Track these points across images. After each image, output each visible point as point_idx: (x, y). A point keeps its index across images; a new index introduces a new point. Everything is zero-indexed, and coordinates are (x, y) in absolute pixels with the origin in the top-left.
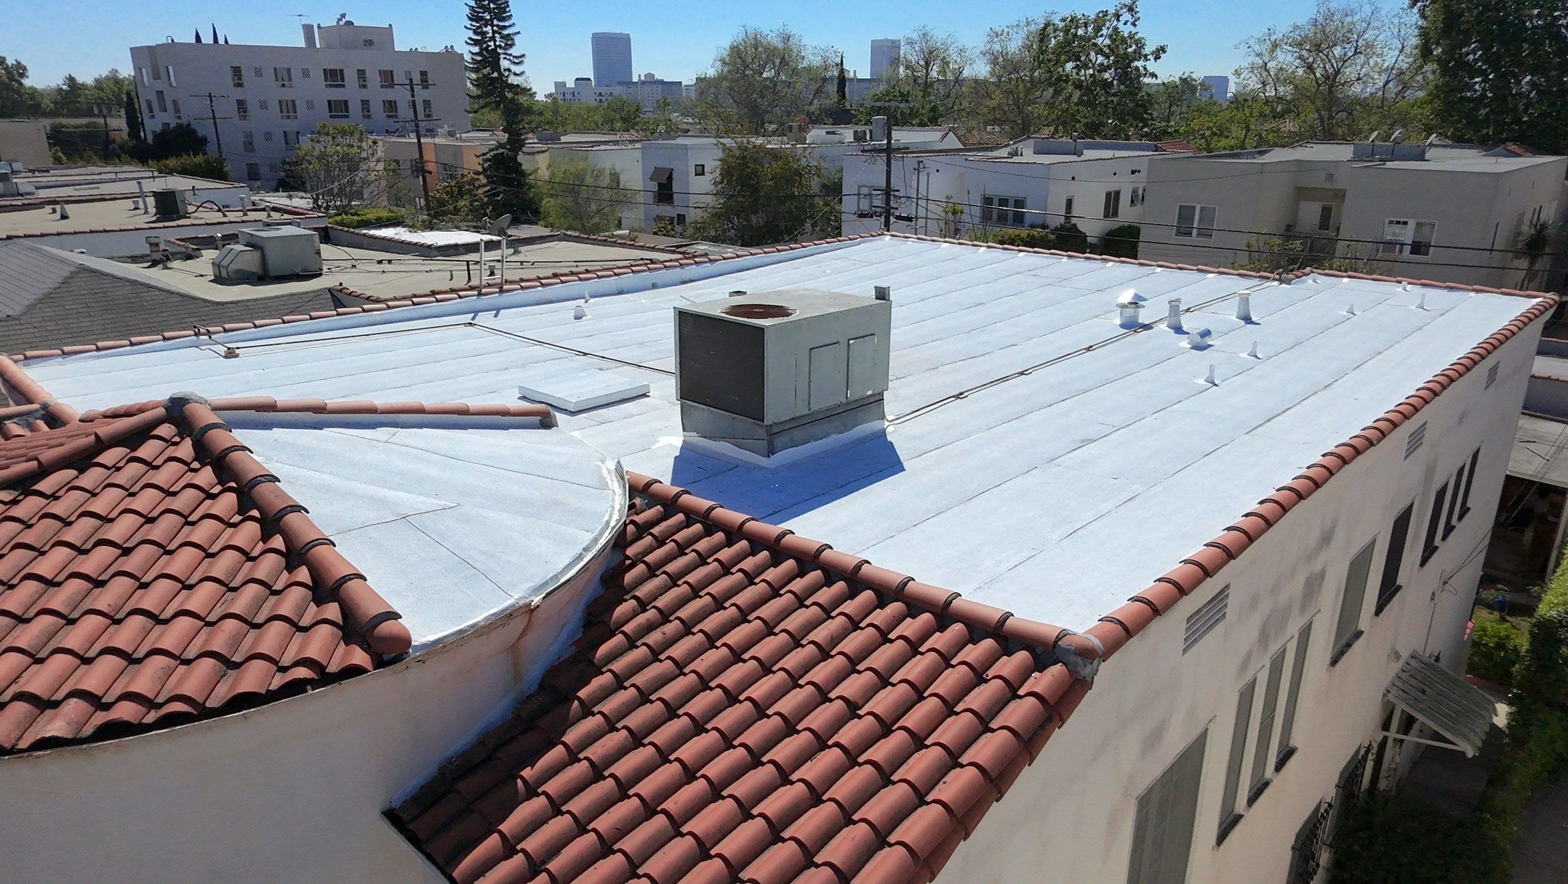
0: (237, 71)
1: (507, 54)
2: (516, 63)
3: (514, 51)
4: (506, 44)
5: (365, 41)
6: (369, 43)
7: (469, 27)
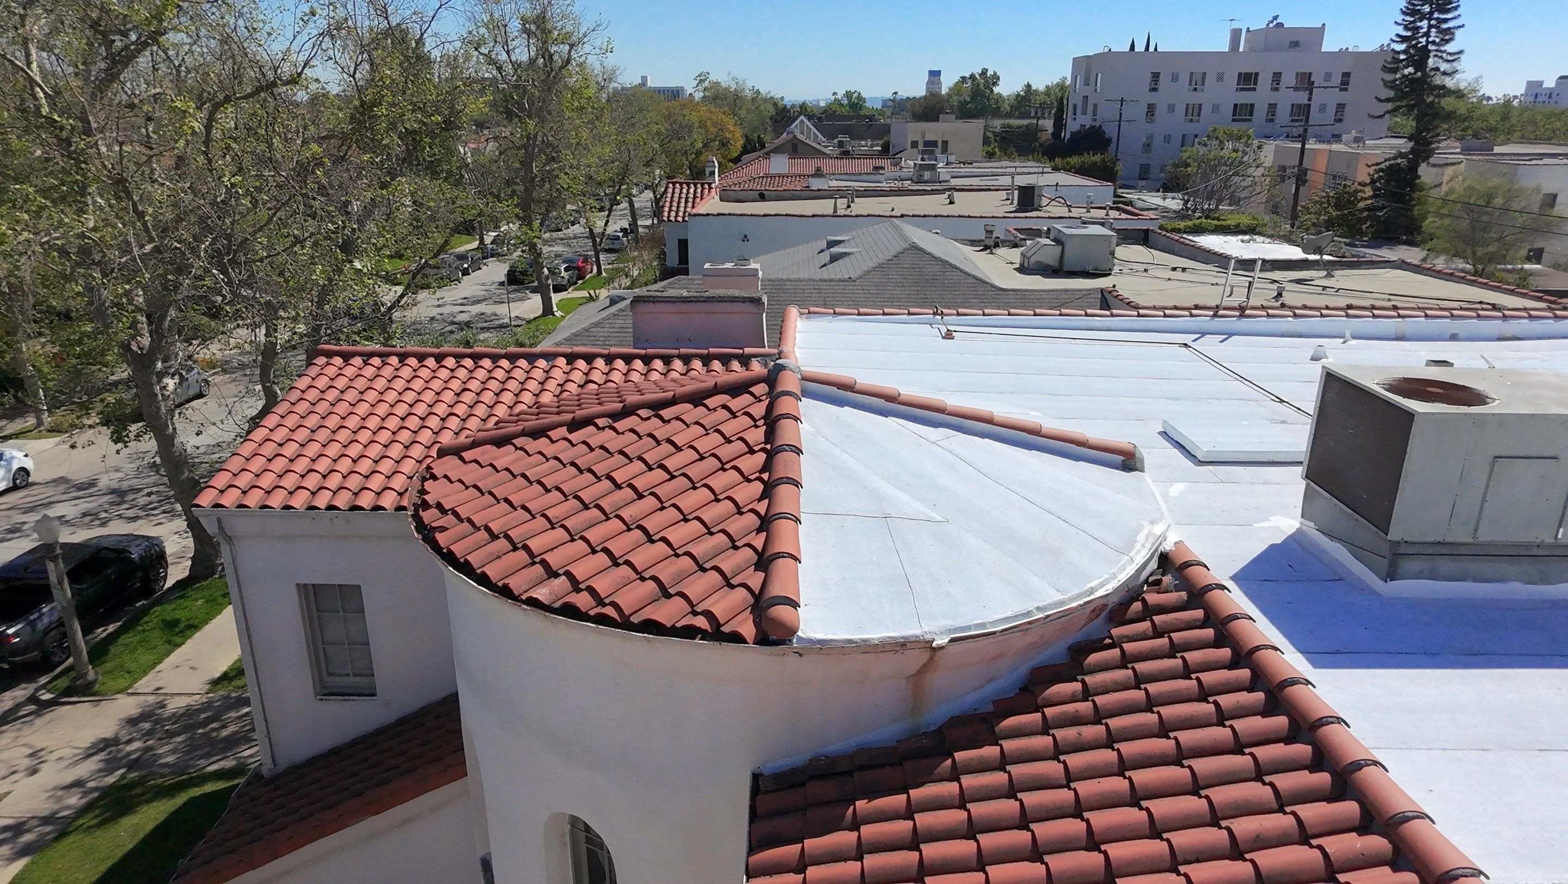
0: (1156, 76)
1: (1441, 51)
2: (1448, 61)
3: (1450, 48)
4: (1442, 40)
5: (1291, 43)
6: (1295, 44)
7: (1400, 21)
